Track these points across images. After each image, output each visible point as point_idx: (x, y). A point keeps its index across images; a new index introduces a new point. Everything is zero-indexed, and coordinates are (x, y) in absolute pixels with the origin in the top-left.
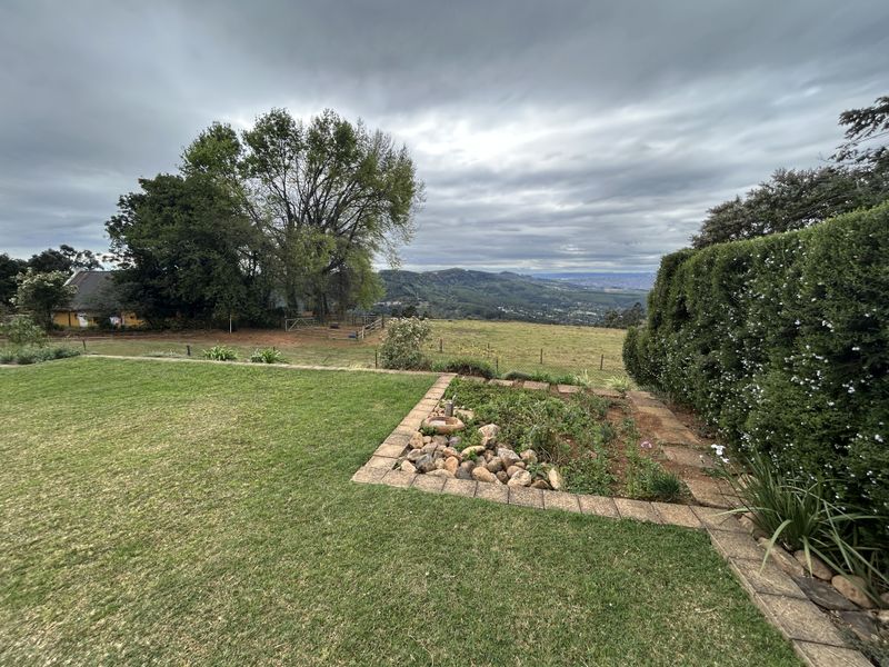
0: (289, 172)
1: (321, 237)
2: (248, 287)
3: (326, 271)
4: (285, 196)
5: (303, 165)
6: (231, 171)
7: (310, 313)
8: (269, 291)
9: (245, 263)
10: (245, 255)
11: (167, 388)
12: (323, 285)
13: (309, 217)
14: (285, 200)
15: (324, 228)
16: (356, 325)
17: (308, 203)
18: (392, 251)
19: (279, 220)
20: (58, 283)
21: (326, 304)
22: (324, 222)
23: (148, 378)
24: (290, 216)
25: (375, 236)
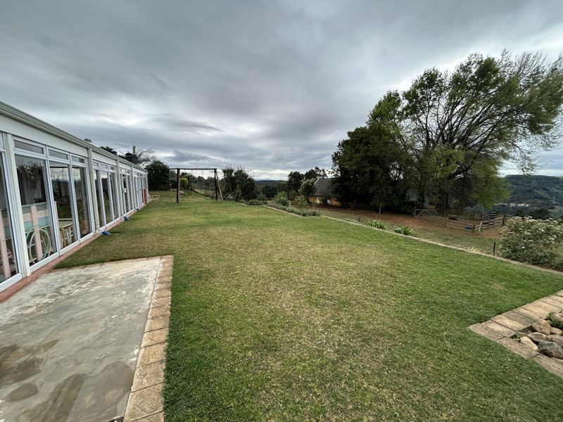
0: (432, 110)
1: (451, 152)
2: (394, 187)
3: (451, 176)
4: (427, 126)
5: (444, 102)
6: (393, 118)
7: (434, 207)
8: (407, 190)
9: (394, 172)
10: (394, 168)
11: (353, 237)
12: (448, 186)
13: (443, 138)
14: (426, 129)
15: (455, 145)
16: (473, 220)
17: (444, 128)
18: (525, 158)
19: (419, 144)
20: (312, 183)
21: (447, 202)
22: (455, 140)
23: (345, 230)
24: (428, 140)
25: (507, 146)
